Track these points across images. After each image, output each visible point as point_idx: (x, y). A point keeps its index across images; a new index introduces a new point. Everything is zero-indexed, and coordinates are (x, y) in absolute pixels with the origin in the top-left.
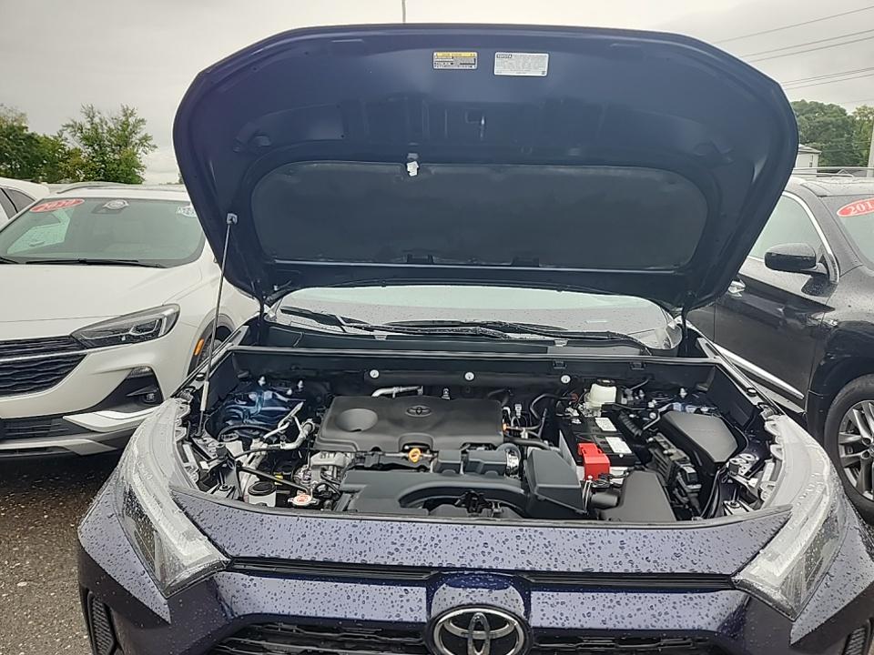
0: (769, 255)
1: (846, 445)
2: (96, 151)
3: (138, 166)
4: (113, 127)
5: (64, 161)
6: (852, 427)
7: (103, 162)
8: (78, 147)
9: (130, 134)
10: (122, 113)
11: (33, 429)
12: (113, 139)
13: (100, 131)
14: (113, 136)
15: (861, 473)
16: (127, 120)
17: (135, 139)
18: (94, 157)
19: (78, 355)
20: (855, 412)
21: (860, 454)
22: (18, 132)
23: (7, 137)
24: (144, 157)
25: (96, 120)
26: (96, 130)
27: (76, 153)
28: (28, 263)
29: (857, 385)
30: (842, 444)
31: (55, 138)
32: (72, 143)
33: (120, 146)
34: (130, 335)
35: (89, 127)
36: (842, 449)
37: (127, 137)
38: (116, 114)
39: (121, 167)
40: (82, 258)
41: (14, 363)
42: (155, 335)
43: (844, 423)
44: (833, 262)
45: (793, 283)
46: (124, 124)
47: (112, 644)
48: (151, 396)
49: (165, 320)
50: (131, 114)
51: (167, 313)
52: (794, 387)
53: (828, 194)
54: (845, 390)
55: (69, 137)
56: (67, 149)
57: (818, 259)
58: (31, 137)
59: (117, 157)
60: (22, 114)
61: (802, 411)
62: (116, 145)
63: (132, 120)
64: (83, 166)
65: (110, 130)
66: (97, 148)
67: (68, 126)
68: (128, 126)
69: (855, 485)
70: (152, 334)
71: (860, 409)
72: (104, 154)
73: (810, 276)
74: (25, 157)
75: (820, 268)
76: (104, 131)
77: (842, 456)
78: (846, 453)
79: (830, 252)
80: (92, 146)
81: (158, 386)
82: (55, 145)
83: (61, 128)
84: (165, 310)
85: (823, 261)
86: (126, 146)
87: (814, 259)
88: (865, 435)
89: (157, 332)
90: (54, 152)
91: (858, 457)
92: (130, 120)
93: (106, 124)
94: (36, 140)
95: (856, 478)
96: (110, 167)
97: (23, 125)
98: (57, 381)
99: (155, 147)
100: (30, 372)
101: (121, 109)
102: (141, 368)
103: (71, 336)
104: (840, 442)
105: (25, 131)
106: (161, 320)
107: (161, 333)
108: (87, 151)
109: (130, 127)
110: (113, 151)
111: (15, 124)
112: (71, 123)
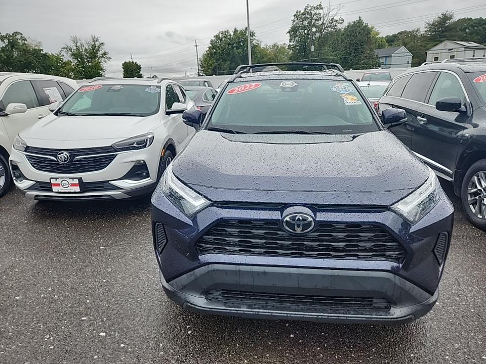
0: (438, 103)
1: (471, 194)
2: (79, 61)
3: (102, 70)
4: (87, 48)
5: (63, 67)
6: (474, 185)
7: (83, 67)
8: (70, 60)
9: (97, 51)
10: (92, 40)
11: (95, 187)
12: (88, 55)
13: (81, 50)
14: (87, 53)
15: (477, 207)
16: (95, 44)
17: (100, 54)
18: (78, 65)
19: (114, 155)
20: (475, 177)
21: (477, 197)
22: (39, 52)
23: (33, 55)
24: (105, 65)
25: (79, 44)
26: (79, 50)
27: (69, 63)
28: (83, 115)
29: (477, 164)
30: (469, 194)
31: (58, 55)
32: (67, 57)
33: (92, 59)
34: (134, 146)
35: (75, 48)
36: (469, 196)
37: (95, 53)
38: (89, 40)
39: (93, 70)
40: (106, 113)
41: (88, 158)
42: (145, 146)
43: (470, 183)
44: (469, 105)
45: (450, 117)
46: (93, 46)
47: (165, 241)
48: (144, 174)
49: (149, 140)
50: (97, 41)
51: (150, 136)
52: (448, 168)
53: (470, 71)
54: (471, 167)
55: (65, 54)
56: (64, 61)
57: (463, 104)
58: (45, 55)
59: (90, 64)
60: (40, 42)
61: (452, 180)
62: (90, 58)
63: (97, 44)
64: (73, 70)
65: (86, 50)
66: (79, 60)
67: (64, 48)
68: (95, 47)
69: (474, 212)
70: (143, 146)
71: (478, 176)
72: (83, 63)
73: (458, 113)
74: (43, 66)
75: (463, 108)
76: (82, 50)
77: (469, 199)
78: (471, 198)
79: (468, 100)
80: (77, 59)
81: (147, 169)
82: (58, 59)
83: (61, 49)
84: (148, 135)
85: (465, 105)
86: (95, 58)
87: (460, 104)
88: (479, 188)
89: (146, 145)
90: (57, 63)
91: (476, 199)
92: (96, 43)
93: (84, 46)
94: (48, 57)
95: (475, 209)
96: (87, 70)
97: (41, 48)
98: (106, 166)
99: (110, 58)
100: (94, 162)
101: (91, 38)
102: (140, 161)
103: (111, 146)
104: (468, 193)
105: (42, 52)
106: (147, 140)
107: (147, 145)
108: (74, 62)
109: (97, 48)
110: (88, 61)
111: (36, 48)
112: (66, 47)
